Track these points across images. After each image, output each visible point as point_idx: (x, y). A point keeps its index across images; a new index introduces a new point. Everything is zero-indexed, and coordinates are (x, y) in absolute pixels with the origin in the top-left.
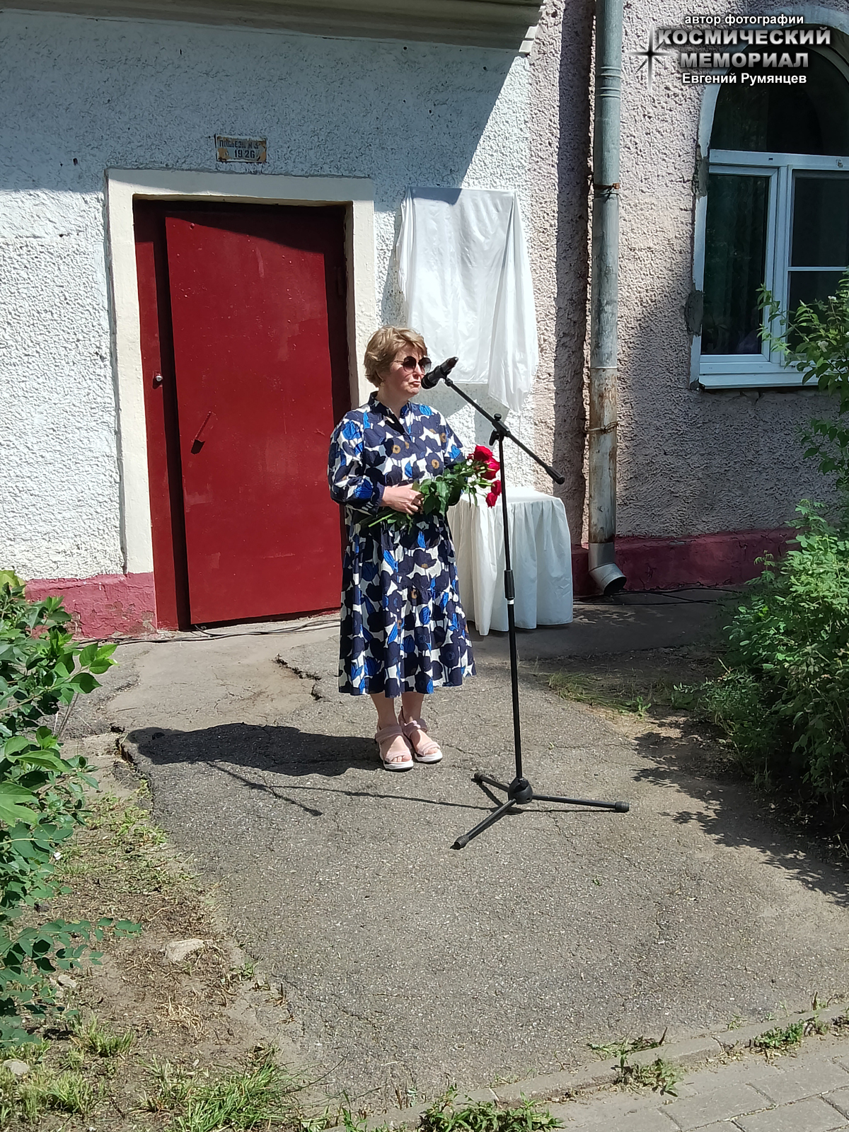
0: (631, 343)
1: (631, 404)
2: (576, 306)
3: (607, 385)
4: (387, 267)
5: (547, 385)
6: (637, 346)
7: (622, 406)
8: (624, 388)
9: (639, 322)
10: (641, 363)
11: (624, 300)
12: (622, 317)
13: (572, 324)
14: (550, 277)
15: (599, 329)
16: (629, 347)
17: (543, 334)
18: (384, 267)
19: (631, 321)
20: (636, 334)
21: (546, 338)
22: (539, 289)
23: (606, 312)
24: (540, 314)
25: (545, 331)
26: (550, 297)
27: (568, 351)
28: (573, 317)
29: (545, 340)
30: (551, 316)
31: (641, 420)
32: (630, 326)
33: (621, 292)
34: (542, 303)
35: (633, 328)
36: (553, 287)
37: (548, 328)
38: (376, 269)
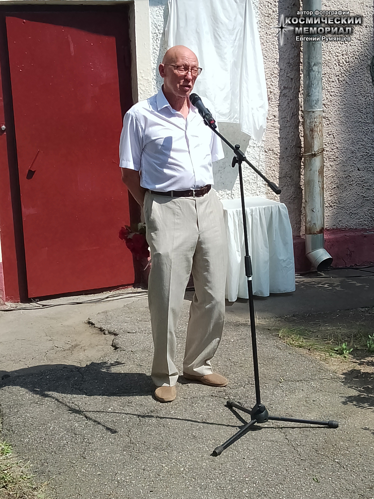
0: (332, 92)
1: (333, 136)
2: (292, 67)
3: (316, 122)
4: (159, 46)
5: (273, 124)
6: (336, 94)
7: (327, 137)
8: (328, 124)
9: (337, 77)
10: (339, 106)
11: (326, 62)
12: (325, 74)
13: (290, 79)
14: (274, 48)
15: (309, 84)
16: (331, 95)
17: (269, 88)
18: (157, 46)
19: (332, 77)
20: (336, 86)
21: (272, 91)
22: (266, 57)
23: (314, 71)
24: (267, 74)
25: (271, 86)
26: (274, 62)
27: (288, 100)
28: (291, 75)
29: (271, 92)
30: (275, 75)
31: (340, 146)
32: (331, 80)
33: (324, 57)
34: (268, 66)
35: (333, 82)
36: (275, 55)
37: (273, 84)
38: (151, 46)
